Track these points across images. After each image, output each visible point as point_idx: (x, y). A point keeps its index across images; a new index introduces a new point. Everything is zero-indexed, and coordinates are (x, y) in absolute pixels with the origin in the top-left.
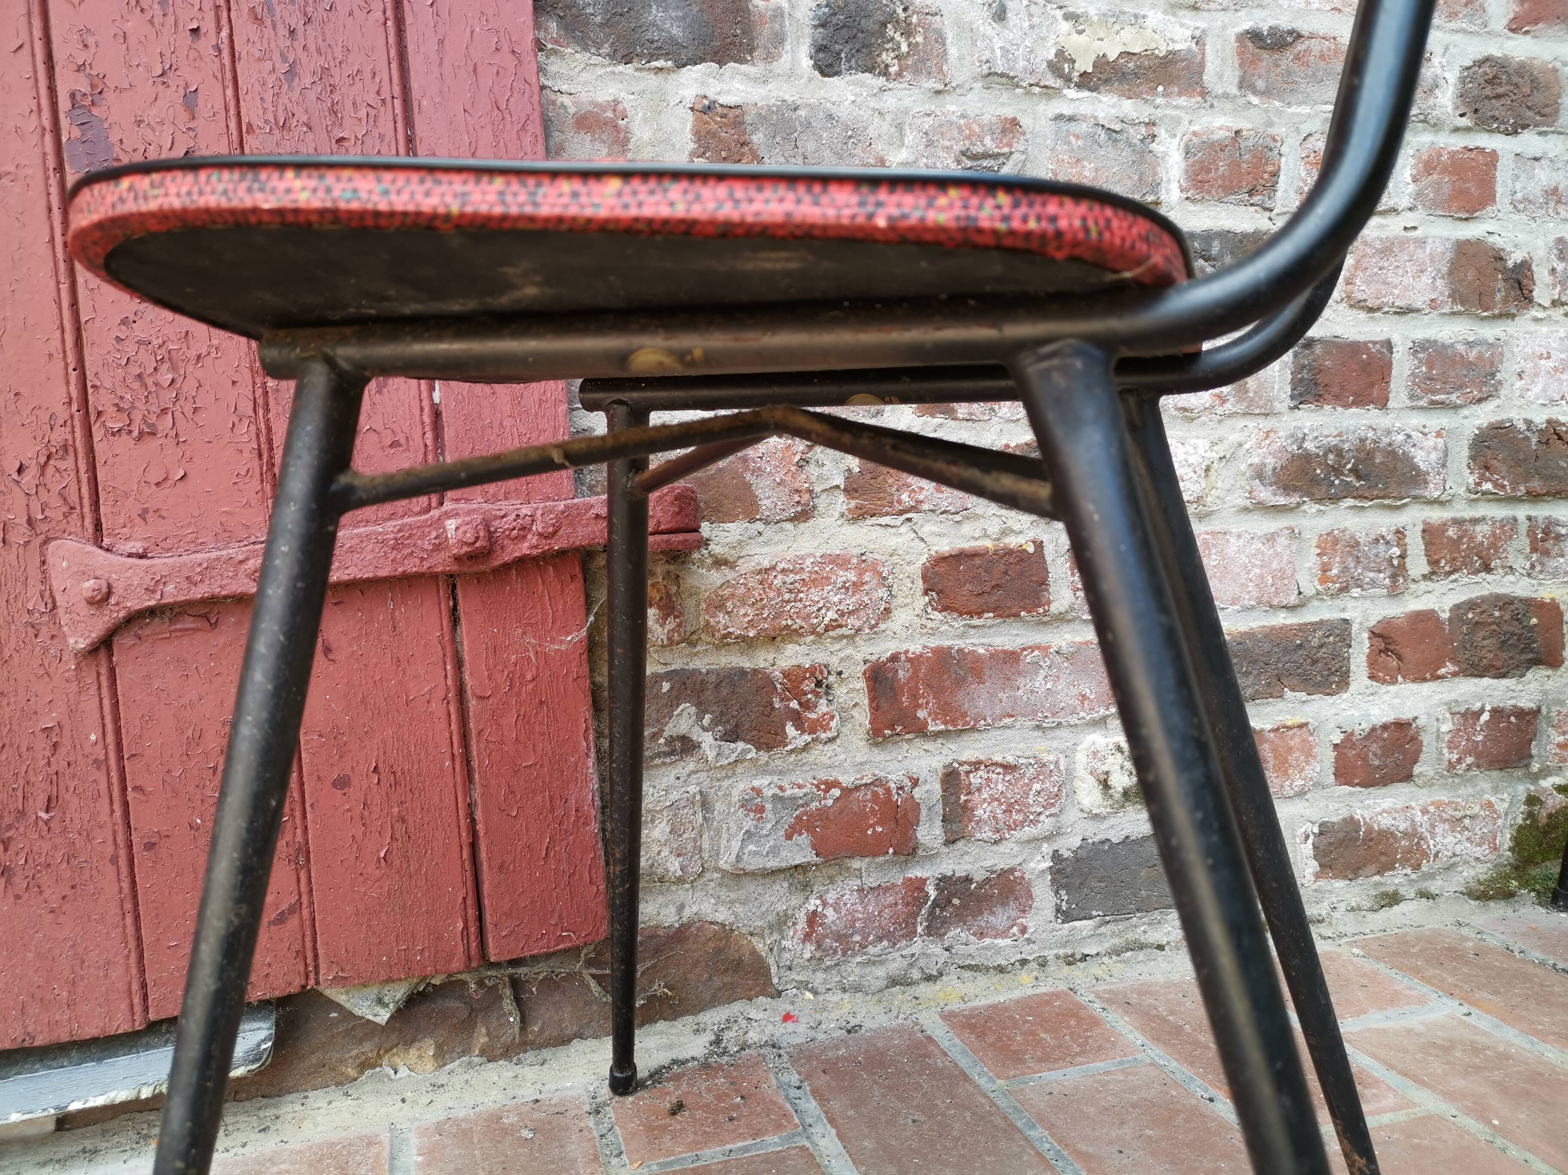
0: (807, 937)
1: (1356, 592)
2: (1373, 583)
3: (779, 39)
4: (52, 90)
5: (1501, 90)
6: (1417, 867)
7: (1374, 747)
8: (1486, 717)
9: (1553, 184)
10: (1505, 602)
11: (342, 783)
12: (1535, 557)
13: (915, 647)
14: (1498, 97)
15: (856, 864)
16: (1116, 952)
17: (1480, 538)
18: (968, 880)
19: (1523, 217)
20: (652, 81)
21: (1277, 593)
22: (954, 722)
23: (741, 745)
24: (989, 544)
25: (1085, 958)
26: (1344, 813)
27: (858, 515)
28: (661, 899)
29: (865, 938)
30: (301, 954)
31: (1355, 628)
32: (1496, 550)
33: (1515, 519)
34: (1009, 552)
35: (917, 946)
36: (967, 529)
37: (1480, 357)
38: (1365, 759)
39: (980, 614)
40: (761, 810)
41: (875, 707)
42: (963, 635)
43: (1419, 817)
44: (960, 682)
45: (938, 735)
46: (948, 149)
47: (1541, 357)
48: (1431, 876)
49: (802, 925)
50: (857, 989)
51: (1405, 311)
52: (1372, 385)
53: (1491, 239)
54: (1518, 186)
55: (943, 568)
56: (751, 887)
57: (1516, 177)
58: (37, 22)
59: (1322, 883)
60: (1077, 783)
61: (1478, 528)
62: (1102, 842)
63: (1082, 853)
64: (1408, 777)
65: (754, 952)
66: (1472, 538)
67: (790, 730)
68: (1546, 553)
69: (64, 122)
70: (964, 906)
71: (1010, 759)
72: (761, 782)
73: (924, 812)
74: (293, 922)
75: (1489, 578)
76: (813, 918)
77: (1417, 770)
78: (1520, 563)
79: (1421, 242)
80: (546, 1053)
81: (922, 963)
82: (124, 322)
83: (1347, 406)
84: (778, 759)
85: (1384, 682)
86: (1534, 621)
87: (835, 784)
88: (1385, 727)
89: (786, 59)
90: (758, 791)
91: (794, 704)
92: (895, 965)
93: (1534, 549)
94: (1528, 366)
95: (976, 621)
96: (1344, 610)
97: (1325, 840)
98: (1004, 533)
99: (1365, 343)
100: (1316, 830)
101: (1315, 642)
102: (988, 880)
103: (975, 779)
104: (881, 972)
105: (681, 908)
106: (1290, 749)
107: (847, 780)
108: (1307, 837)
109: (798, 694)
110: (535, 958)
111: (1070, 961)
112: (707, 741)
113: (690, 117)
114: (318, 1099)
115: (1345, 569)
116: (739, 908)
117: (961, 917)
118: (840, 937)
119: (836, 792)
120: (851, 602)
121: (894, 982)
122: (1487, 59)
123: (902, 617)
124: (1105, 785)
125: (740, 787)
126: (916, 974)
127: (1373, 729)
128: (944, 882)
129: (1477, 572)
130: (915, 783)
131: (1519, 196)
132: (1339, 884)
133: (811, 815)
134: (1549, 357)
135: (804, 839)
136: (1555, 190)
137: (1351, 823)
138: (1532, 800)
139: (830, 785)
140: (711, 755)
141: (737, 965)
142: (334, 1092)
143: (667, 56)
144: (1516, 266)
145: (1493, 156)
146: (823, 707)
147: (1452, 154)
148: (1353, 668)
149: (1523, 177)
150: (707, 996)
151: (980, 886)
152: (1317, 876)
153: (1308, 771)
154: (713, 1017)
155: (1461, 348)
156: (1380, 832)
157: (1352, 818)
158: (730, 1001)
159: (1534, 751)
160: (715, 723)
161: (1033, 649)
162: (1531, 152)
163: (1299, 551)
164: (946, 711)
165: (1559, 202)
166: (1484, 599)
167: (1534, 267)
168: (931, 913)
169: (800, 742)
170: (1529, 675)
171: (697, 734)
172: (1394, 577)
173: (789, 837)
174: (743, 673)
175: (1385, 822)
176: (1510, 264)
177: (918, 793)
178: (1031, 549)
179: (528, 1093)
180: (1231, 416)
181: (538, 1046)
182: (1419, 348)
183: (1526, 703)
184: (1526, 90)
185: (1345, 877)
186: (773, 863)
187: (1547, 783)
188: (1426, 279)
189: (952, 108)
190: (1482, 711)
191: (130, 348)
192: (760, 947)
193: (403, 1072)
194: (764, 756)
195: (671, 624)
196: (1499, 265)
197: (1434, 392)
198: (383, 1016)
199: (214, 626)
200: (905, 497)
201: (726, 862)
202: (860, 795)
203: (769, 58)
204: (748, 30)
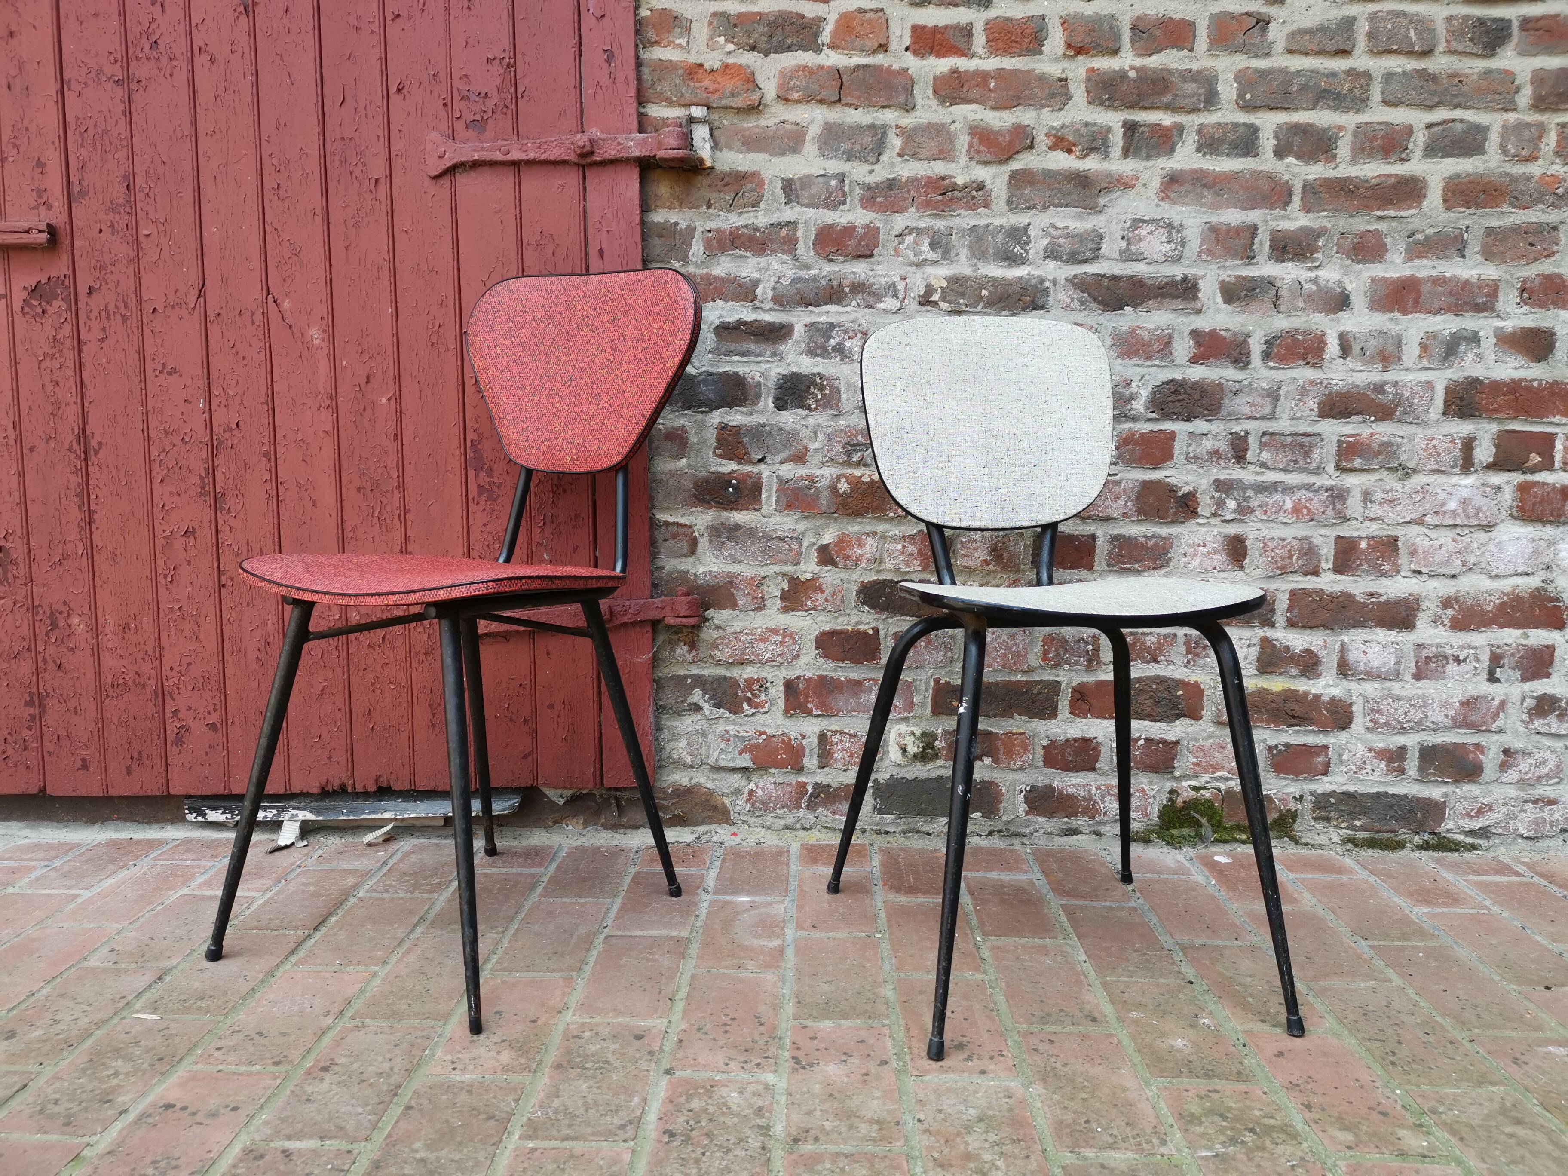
0: (748, 801)
1: (1066, 667)
2: (1076, 663)
3: (758, 396)
4: (465, 439)
5: (1180, 397)
6: (1092, 817)
7: (1069, 750)
8: (1141, 742)
9: (1216, 448)
10: (1161, 680)
11: (551, 706)
12: (1190, 657)
13: (809, 674)
14: (1179, 401)
15: (773, 771)
16: (904, 832)
17: (1148, 644)
18: (829, 786)
19: (1194, 467)
20: (700, 417)
21: (1015, 663)
22: (826, 711)
23: (722, 710)
24: (850, 628)
25: (886, 833)
26: (1047, 782)
27: (786, 610)
28: (683, 774)
29: (776, 805)
30: (532, 771)
31: (1063, 686)
32: (1161, 652)
33: (1175, 635)
34: (858, 632)
35: (801, 813)
36: (840, 620)
37: (1156, 544)
38: (1063, 755)
39: (843, 661)
40: (728, 740)
41: (787, 700)
42: (835, 670)
43: (1094, 791)
44: (831, 692)
45: (819, 716)
46: (839, 442)
47: (1199, 545)
48: (1104, 824)
49: (746, 795)
50: (769, 828)
51: (1107, 519)
52: (1082, 558)
53: (1168, 480)
54: (1191, 449)
55: (824, 638)
56: (723, 775)
57: (1190, 445)
58: (461, 414)
59: (1029, 817)
60: (890, 748)
61: (1148, 638)
62: (902, 778)
63: (891, 782)
64: (1094, 769)
65: (723, 804)
66: (1143, 644)
67: (745, 706)
68: (1197, 655)
69: (468, 451)
70: (826, 798)
71: (852, 732)
72: (730, 728)
73: (807, 752)
74: (530, 758)
75: (1156, 666)
76: (751, 792)
77: (1097, 766)
78: (1180, 659)
79: (1118, 483)
80: (628, 831)
81: (803, 821)
82: (484, 525)
83: (1066, 568)
84: (739, 718)
85: (1079, 716)
86: (1181, 692)
87: (764, 733)
88: (1075, 740)
89: (761, 405)
90: (727, 732)
91: (749, 695)
92: (790, 820)
93: (1189, 652)
94: (1191, 550)
95: (841, 664)
96: (1058, 676)
97: (1032, 795)
98: (858, 623)
99: (1078, 536)
100: (1028, 789)
101: (1035, 691)
102: (839, 788)
103: (835, 739)
104: (782, 822)
105: (691, 779)
106: (1014, 746)
107: (770, 732)
108: (1021, 792)
109: (751, 691)
110: (625, 789)
111: (878, 833)
112: (706, 707)
113: (715, 431)
114: (536, 831)
115: (1057, 655)
116: (717, 783)
117: (824, 803)
118: (763, 803)
119: (764, 737)
120: (779, 650)
121: (786, 827)
122: (1172, 381)
123: (803, 660)
124: (904, 751)
125: (720, 728)
126: (798, 826)
127: (1067, 740)
128: (816, 785)
129: (1148, 662)
130: (804, 737)
131: (1192, 455)
132: (1041, 819)
133: (751, 746)
134: (1205, 545)
135: (747, 756)
136: (1218, 451)
137: (1050, 788)
138: (1172, 792)
139: (761, 733)
140: (707, 713)
141: (715, 808)
142: (543, 830)
143: (706, 406)
144: (1184, 495)
145: (1172, 435)
146: (763, 697)
147: (1142, 435)
148: (1060, 707)
149: (1194, 445)
150: (700, 819)
151: (835, 790)
152: (1027, 813)
153: (1025, 758)
154: (701, 829)
155: (1142, 540)
156: (1067, 795)
157: (1051, 785)
158: (711, 823)
159: (1176, 765)
160: (710, 699)
161: (870, 680)
162: (1199, 431)
163: (1031, 643)
164: (822, 705)
165: (1220, 458)
166: (1148, 677)
167: (1198, 495)
168: (810, 799)
169: (750, 713)
170: (1177, 722)
171: (701, 703)
172: (1090, 661)
173: (740, 754)
174: (725, 678)
175: (1071, 790)
176: (1180, 493)
177: (805, 742)
178: (871, 632)
179: (615, 842)
180: (993, 571)
181: (626, 827)
182: (1114, 539)
183: (1170, 737)
184: (1197, 397)
185: (1045, 816)
186: (732, 765)
187: (1185, 784)
188: (1121, 502)
189: (842, 422)
190: (1139, 738)
191: (486, 535)
192: (726, 801)
193: (570, 827)
194: (732, 717)
195: (694, 653)
196: (1172, 494)
197: (1123, 563)
198: (562, 802)
199: (508, 641)
200: (809, 603)
201: (711, 761)
202: (776, 739)
203: (754, 404)
204: (745, 393)
